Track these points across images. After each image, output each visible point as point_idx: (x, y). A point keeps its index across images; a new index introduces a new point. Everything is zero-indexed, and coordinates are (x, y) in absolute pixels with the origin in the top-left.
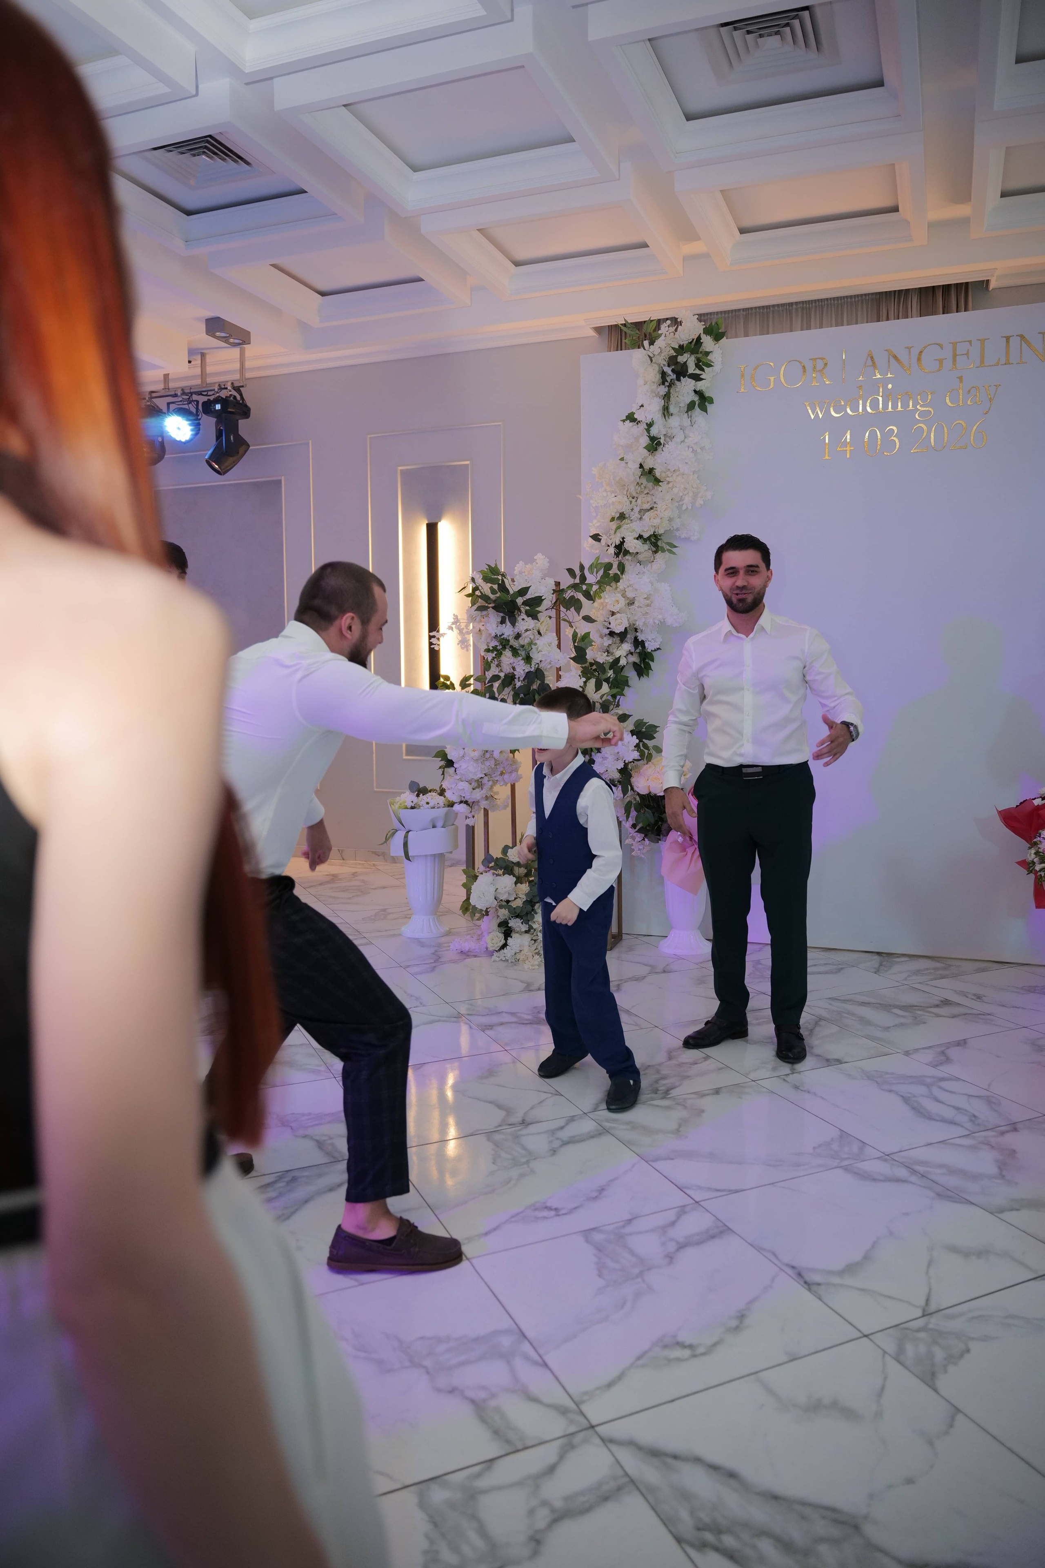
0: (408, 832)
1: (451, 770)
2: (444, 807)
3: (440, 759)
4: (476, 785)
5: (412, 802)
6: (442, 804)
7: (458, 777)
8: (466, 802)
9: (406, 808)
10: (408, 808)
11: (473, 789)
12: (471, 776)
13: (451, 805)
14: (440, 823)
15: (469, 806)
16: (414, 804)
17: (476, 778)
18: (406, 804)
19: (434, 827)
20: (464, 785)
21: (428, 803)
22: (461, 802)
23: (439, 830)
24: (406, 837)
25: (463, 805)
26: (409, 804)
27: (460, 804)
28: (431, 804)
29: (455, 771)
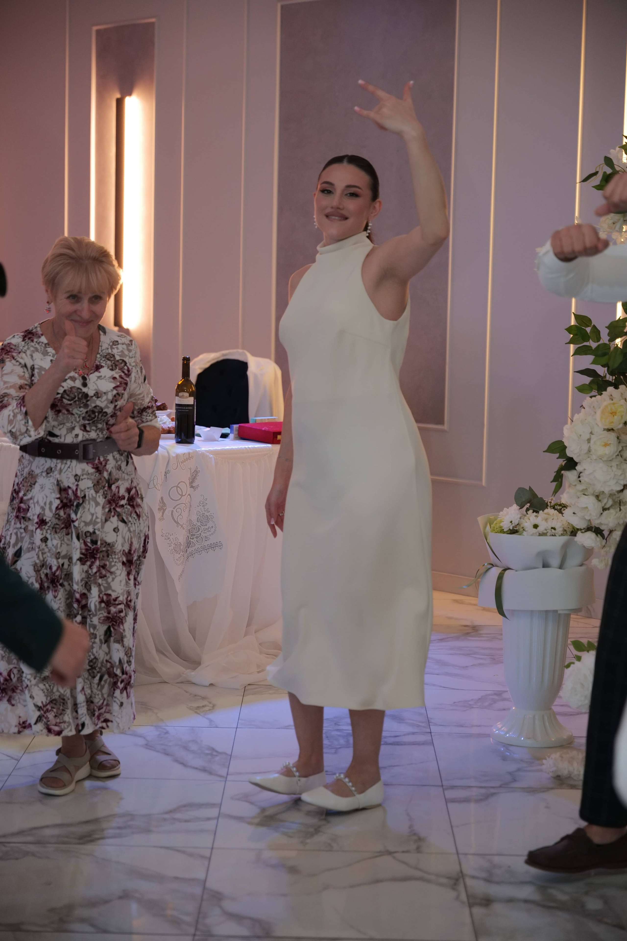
0: (505, 570)
1: (570, 476)
2: (562, 535)
3: (557, 455)
4: (610, 503)
5: (511, 522)
6: (559, 530)
7: (581, 487)
8: (598, 531)
9: (502, 531)
10: (504, 533)
11: (604, 509)
12: (599, 488)
13: (574, 532)
14: (555, 561)
15: (603, 536)
16: (513, 525)
17: (607, 490)
18: (501, 524)
19: (545, 565)
20: (589, 502)
21: (536, 526)
22: (589, 529)
23: (554, 572)
24: (500, 578)
25: (591, 535)
26: (506, 526)
27: (585, 531)
28: (541, 529)
29: (579, 477)
